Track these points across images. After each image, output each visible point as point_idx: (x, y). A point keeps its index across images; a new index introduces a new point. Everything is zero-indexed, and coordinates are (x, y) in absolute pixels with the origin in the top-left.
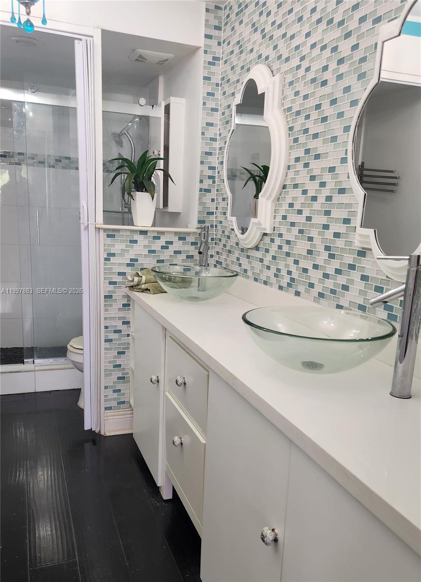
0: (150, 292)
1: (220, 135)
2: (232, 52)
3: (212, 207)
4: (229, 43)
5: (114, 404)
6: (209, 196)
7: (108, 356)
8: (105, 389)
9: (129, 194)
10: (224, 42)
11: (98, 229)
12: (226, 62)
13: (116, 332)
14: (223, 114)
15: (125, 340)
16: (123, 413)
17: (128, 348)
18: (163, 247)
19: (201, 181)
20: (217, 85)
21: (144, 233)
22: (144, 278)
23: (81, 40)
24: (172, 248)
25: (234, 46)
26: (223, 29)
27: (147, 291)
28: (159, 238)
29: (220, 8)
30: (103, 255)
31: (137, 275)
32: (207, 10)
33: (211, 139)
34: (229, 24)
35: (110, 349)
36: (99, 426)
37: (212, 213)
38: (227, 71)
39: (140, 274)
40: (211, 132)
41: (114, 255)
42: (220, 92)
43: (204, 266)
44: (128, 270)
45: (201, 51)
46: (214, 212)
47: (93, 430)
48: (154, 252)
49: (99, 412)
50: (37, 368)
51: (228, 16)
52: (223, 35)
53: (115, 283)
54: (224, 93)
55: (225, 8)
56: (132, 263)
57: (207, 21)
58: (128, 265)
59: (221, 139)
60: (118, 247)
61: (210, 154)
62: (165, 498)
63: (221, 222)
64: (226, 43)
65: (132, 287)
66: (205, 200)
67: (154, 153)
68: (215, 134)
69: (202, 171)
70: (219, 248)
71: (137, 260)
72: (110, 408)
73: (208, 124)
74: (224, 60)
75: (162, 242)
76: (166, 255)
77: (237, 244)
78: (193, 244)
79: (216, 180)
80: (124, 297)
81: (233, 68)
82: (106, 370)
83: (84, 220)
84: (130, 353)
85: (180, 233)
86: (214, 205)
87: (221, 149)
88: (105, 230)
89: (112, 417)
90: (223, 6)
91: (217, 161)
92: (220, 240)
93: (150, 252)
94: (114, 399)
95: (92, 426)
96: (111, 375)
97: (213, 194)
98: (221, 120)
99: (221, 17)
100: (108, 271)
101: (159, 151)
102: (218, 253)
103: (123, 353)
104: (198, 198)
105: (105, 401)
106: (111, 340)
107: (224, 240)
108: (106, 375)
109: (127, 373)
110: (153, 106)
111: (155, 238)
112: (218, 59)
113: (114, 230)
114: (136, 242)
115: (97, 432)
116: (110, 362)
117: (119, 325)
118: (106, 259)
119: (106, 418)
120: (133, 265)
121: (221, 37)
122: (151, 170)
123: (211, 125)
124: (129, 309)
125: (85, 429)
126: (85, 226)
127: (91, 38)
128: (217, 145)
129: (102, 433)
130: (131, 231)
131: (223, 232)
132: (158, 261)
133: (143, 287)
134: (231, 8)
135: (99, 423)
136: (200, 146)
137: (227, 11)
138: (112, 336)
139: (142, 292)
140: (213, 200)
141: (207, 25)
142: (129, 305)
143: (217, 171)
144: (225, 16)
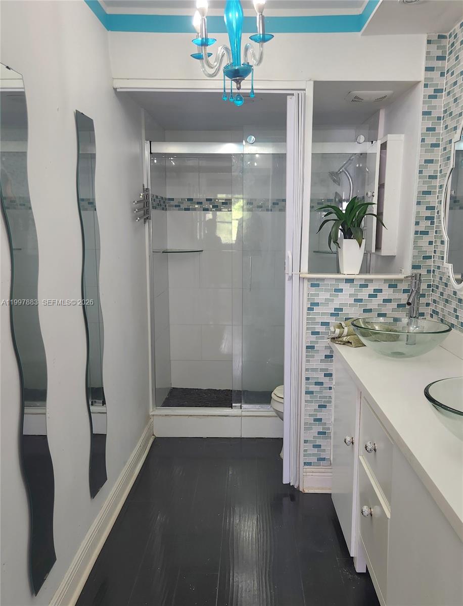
0: (351, 345)
1: (441, 172)
2: (455, 83)
3: (430, 251)
4: (452, 74)
5: (314, 459)
6: (426, 239)
7: (309, 409)
8: (305, 443)
9: (335, 242)
10: (448, 72)
11: (302, 279)
12: (449, 93)
13: (317, 384)
14: (445, 149)
15: (326, 393)
16: (323, 470)
17: (330, 402)
18: (370, 296)
19: (417, 223)
20: (439, 118)
21: (350, 281)
22: (346, 330)
23: (293, 95)
24: (381, 297)
25: (457, 76)
26: (447, 58)
27: (349, 344)
28: (366, 286)
29: (444, 37)
30: (307, 305)
31: (340, 326)
32: (429, 42)
33: (431, 177)
34: (453, 53)
35: (311, 402)
36: (298, 481)
37: (430, 257)
38: (450, 103)
39: (343, 324)
40: (430, 170)
41: (317, 304)
42: (442, 126)
43: (415, 317)
44: (332, 320)
45: (421, 86)
46: (431, 256)
47: (291, 485)
48: (361, 300)
49: (298, 467)
50: (244, 414)
51: (453, 45)
52: (446, 65)
53: (318, 333)
54: (446, 127)
55: (450, 36)
56: (337, 312)
57: (428, 53)
58: (332, 315)
59: (442, 176)
60: (322, 296)
61: (429, 193)
62: (358, 571)
63: (439, 267)
64: (450, 73)
65: (333, 339)
66: (420, 243)
67: (367, 194)
68: (436, 171)
69: (418, 213)
70: (436, 296)
71: (341, 310)
72: (309, 464)
73: (427, 161)
74: (447, 91)
75: (370, 290)
76: (374, 304)
77: (455, 293)
78: (405, 291)
79: (435, 220)
80: (326, 348)
81: (456, 100)
82: (306, 424)
83: (288, 271)
84: (331, 407)
85: (391, 280)
86: (432, 248)
87: (441, 187)
88: (309, 279)
89: (311, 474)
90: (448, 35)
91: (437, 200)
92: (437, 287)
93: (356, 300)
94: (314, 455)
95: (290, 480)
96: (311, 429)
97: (431, 236)
98: (442, 155)
99: (445, 47)
100: (311, 321)
101: (373, 192)
102: (435, 301)
103: (325, 406)
104: (413, 242)
105: (305, 455)
106: (312, 393)
107: (441, 287)
108: (306, 429)
109: (329, 429)
110: (372, 142)
111: (362, 286)
112: (441, 91)
113: (318, 279)
114: (341, 290)
115: (296, 487)
116: (310, 415)
117: (320, 377)
118: (309, 309)
119: (305, 474)
120: (337, 315)
121: (445, 67)
122: (362, 214)
123: (431, 161)
124: (332, 361)
125: (284, 483)
126: (289, 276)
127: (302, 92)
128: (437, 183)
129: (301, 489)
130: (337, 280)
131: (441, 278)
132: (365, 311)
133: (344, 339)
134: (456, 36)
135: (298, 477)
136: (416, 186)
137: (452, 40)
138: (313, 388)
139: (343, 344)
140: (431, 243)
141: (428, 56)
142: (332, 357)
143: (436, 211)
144: (450, 44)
